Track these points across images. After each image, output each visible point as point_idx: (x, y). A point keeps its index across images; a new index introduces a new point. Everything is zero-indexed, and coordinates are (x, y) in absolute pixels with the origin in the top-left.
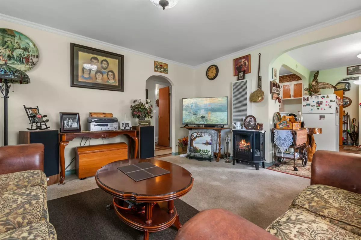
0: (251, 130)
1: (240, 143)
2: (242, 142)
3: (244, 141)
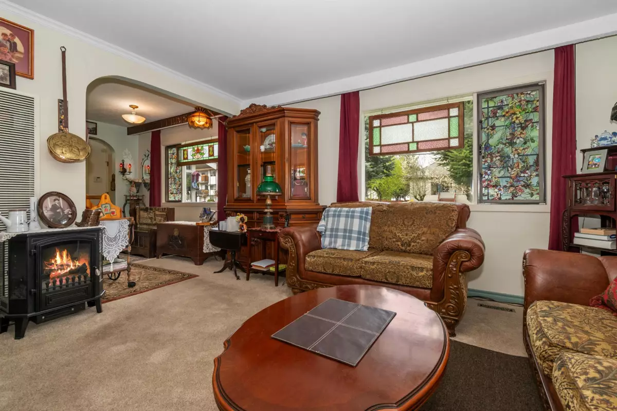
0: (65, 229)
1: (52, 264)
2: (58, 258)
3: (65, 253)
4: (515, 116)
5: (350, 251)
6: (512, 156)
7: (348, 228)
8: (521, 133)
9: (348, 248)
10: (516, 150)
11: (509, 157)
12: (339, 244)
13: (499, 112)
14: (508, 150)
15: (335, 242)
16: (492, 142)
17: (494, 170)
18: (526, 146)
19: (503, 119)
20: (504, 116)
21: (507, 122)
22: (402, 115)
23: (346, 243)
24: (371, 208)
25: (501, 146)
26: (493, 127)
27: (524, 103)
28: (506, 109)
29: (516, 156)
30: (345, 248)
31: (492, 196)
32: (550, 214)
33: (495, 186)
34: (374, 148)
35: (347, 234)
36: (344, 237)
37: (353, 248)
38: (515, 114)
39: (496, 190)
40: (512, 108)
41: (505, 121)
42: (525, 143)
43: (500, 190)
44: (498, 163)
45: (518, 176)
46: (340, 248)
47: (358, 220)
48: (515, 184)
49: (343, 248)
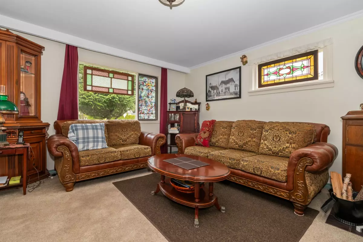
4: (149, 87)
5: (98, 149)
6: (148, 102)
7: (96, 136)
8: (151, 94)
9: (97, 148)
10: (149, 100)
11: (147, 102)
12: (91, 146)
13: (145, 84)
14: (147, 99)
15: (88, 146)
16: (142, 95)
17: (143, 106)
18: (152, 99)
19: (146, 87)
20: (146, 86)
21: (147, 88)
22: (105, 72)
23: (96, 145)
24: (104, 123)
25: (145, 97)
26: (143, 89)
27: (151, 82)
28: (147, 83)
29: (149, 102)
30: (95, 148)
31: (142, 117)
32: (159, 124)
33: (143, 113)
34: (87, 86)
35: (96, 140)
36: (94, 142)
37: (100, 147)
38: (149, 86)
39: (143, 115)
40: (148, 83)
41: (146, 88)
42: (152, 98)
43: (144, 115)
44: (144, 104)
45: (150, 110)
46: (91, 149)
47: (101, 130)
48: (149, 113)
49: (93, 148)
